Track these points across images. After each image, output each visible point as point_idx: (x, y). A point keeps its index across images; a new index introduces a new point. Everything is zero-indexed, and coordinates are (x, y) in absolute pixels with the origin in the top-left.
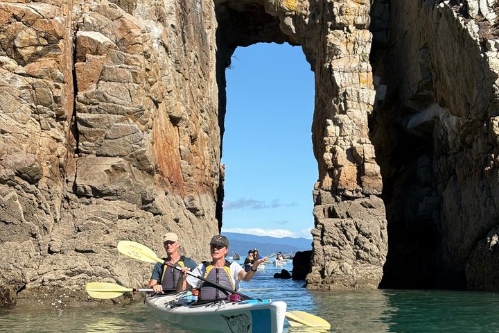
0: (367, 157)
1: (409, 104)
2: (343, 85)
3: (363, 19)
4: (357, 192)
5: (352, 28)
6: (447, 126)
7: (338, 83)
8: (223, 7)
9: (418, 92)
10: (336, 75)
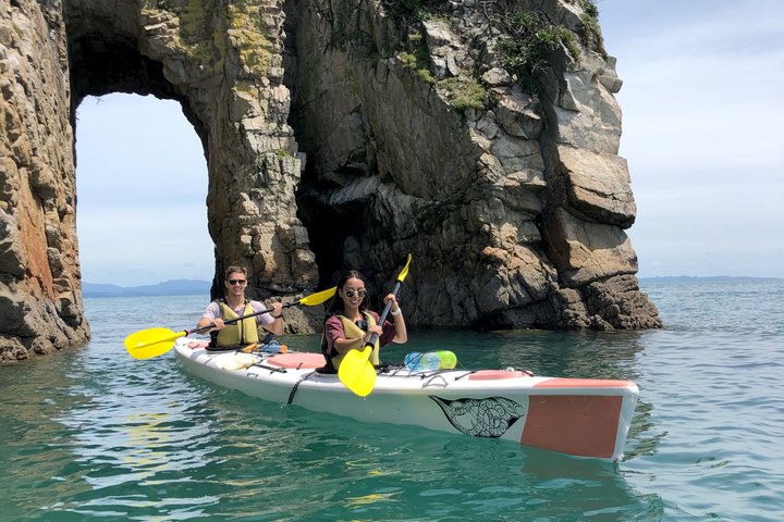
0: (299, 242)
1: (331, 176)
2: (261, 151)
3: (278, 72)
4: (287, 286)
5: (266, 81)
6: (394, 207)
7: (254, 147)
8: (78, 45)
9: (348, 163)
10: (250, 137)
